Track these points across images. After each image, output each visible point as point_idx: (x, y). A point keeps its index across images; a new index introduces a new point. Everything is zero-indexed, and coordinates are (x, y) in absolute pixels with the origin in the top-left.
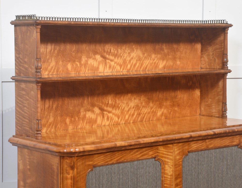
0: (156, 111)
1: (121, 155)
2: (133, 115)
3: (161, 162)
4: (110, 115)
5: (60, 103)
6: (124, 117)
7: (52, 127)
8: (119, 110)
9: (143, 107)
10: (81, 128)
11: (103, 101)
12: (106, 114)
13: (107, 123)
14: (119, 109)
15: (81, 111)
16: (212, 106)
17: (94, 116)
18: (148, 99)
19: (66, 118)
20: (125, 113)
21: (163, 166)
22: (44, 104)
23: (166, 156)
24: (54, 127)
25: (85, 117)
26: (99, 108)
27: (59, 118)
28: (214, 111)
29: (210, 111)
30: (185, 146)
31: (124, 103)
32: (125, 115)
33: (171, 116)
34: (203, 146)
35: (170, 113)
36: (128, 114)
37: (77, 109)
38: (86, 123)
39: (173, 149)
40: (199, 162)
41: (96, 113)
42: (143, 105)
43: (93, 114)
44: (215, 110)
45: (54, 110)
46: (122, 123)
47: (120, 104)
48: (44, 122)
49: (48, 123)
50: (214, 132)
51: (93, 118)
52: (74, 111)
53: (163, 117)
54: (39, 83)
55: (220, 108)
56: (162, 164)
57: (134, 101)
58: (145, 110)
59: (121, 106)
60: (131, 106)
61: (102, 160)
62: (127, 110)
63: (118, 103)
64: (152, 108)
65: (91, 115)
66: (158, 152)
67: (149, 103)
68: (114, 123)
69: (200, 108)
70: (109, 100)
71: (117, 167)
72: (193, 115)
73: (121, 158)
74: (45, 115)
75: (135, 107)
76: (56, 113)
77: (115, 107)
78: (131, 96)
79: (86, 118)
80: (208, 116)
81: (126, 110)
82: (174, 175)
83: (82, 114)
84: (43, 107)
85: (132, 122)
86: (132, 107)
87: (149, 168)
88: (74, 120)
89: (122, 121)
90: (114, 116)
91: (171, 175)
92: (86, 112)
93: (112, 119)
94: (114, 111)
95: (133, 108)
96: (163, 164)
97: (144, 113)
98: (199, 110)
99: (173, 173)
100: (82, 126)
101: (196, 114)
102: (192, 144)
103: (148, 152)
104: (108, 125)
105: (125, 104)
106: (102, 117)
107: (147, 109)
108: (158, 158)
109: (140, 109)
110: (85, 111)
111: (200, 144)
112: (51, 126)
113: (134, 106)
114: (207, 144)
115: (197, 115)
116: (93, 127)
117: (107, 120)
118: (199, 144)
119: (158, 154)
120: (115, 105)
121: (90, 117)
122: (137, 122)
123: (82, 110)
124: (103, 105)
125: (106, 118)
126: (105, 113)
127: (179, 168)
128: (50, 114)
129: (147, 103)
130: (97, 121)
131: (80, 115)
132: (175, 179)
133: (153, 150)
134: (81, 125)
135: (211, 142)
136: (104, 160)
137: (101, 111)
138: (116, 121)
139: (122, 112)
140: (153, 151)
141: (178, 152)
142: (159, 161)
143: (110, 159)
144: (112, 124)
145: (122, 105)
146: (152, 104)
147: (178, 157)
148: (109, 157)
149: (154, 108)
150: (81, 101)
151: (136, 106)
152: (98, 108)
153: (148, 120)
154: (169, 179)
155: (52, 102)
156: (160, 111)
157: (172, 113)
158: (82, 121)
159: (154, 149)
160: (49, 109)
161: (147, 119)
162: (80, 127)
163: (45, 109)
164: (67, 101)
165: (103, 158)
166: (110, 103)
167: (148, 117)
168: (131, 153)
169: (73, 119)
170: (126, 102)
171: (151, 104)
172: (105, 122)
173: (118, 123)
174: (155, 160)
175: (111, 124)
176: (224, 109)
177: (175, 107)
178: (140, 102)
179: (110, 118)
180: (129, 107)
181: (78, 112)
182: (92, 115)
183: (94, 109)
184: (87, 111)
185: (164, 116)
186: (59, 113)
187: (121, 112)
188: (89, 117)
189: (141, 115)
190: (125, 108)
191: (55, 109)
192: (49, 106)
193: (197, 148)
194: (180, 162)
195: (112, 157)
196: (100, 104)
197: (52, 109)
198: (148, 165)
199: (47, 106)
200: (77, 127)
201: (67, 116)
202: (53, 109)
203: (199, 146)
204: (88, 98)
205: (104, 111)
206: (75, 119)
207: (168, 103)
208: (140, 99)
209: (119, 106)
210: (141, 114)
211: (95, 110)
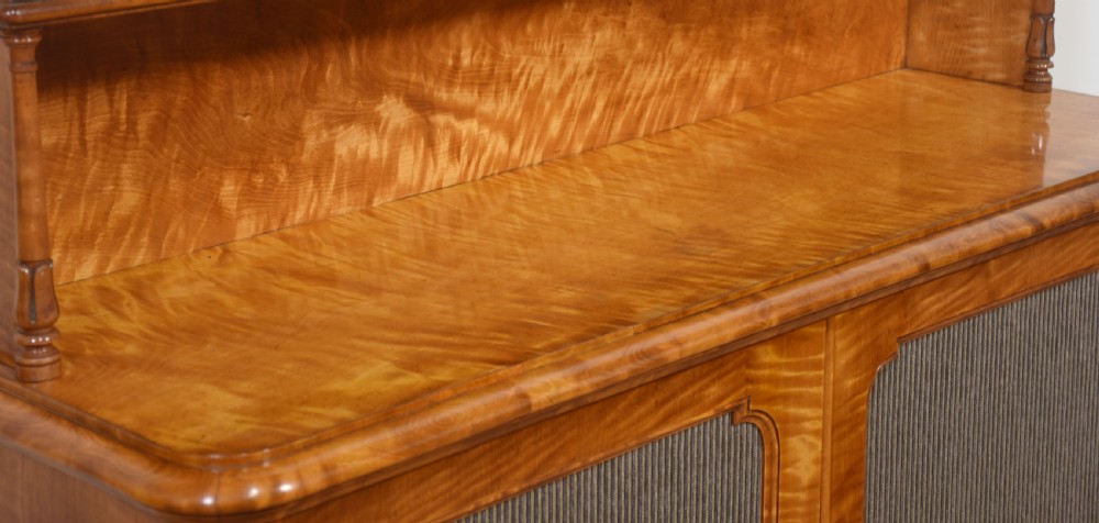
0: (703, 76)
1: (553, 442)
2: (587, 110)
3: (766, 424)
4: (467, 127)
5: (180, 100)
6: (539, 128)
7: (134, 246)
8: (516, 97)
9: (637, 62)
10: (311, 223)
11: (430, 55)
12: (448, 126)
13: (452, 174)
14: (513, 91)
15: (305, 131)
16: (974, 25)
17: (381, 146)
18: (663, 16)
19: (216, 179)
20: (548, 105)
21: (771, 444)
22: (76, 114)
23: (793, 390)
24: (145, 240)
25: (331, 160)
26: (405, 101)
27: (175, 185)
28: (982, 51)
29: (962, 52)
30: (887, 317)
31: (539, 54)
32: (545, 115)
33: (771, 89)
34: (973, 295)
35: (769, 77)
36: (561, 108)
37: (282, 120)
38: (338, 190)
39: (827, 343)
40: (947, 378)
41: (391, 126)
42: (635, 53)
43: (374, 135)
44: (986, 46)
45: (141, 144)
46: (528, 161)
47: (518, 60)
48: (85, 221)
49: (111, 223)
50: (1031, 220)
51: (374, 154)
52: (264, 135)
53: (734, 101)
54: (24, 30)
55: (1020, 39)
56: (771, 436)
57: (594, 38)
58: (647, 79)
59: (527, 71)
60: (577, 66)
61: (442, 494)
62: (557, 91)
63: (511, 60)
64: (680, 62)
65: (366, 145)
66: (749, 380)
67: (669, 36)
68: (487, 167)
69: (908, 32)
70: (459, 50)
71: (528, 507)
72: (873, 72)
73: (552, 456)
74: (88, 182)
75: (595, 72)
76: (155, 156)
77: (494, 81)
78: (579, 13)
79: (336, 161)
80: (948, 75)
81: (551, 90)
82: (827, 485)
83: (311, 143)
84: (70, 133)
85: (578, 148)
86: (583, 68)
87: (698, 471)
88: (264, 183)
89: (532, 149)
90: (486, 131)
91: (812, 486)
92: (334, 131)
93: (476, 147)
94: (488, 106)
95: (589, 73)
96: (775, 436)
97: (644, 93)
98: (903, 40)
99: (822, 470)
100: (311, 211)
101: (888, 63)
102: (922, 299)
103: (701, 390)
104: (455, 181)
105: (547, 59)
106: (422, 145)
107: (656, 72)
108: (752, 407)
109: (622, 73)
110: (330, 127)
111: (959, 287)
112: (128, 237)
113: (592, 62)
114: (992, 280)
115: (892, 67)
116: (377, 202)
117: (452, 160)
118: (954, 291)
119: (750, 387)
120: (493, 70)
121: (359, 153)
122: (605, 146)
123: (312, 121)
124: (426, 78)
125: (443, 146)
126: (440, 119)
127: (853, 436)
128: (118, 168)
129: (660, 40)
130: (396, 174)
131: (302, 149)
132: (831, 499)
133: (726, 373)
134: (309, 208)
135: (1010, 269)
136: (454, 491)
137: (417, 115)
138: (500, 155)
139: (530, 107)
140: (725, 379)
141: (852, 352)
142: (753, 421)
143: (489, 480)
144: (480, 175)
145: (531, 69)
146: (680, 44)
147: (850, 383)
148: (483, 471)
149: (690, 59)
150: (303, 73)
151: (601, 61)
152: (401, 102)
153: (661, 129)
154: (800, 509)
155: (129, 98)
156: (720, 71)
157: (776, 74)
158: (311, 185)
159: (731, 365)
160: (109, 143)
161: (657, 120)
162: (299, 216)
163: (83, 143)
164: (219, 82)
165: (448, 484)
166: (466, 61)
167: (660, 111)
168: (609, 419)
169: (259, 180)
170: (551, 46)
171: (678, 45)
172: (439, 167)
173: (510, 166)
174: (732, 422)
175: (469, 178)
176: (1039, 45)
177: (792, 44)
178: (624, 36)
179: (466, 143)
180: (569, 69)
181: (286, 139)
182: (369, 141)
183: (380, 107)
184: (342, 122)
185: (740, 95)
186: (174, 156)
187: (523, 102)
188: (353, 153)
189: (629, 106)
190: (548, 79)
191: (151, 138)
192: (113, 124)
193: (942, 314)
194: (858, 404)
195: (499, 467)
196: (413, 77)
197: (132, 136)
198: (698, 458)
199: (96, 124)
200: (283, 220)
201: (222, 168)
202: (137, 140)
203: (952, 302)
204: (344, 53)
205: (434, 114)
206: (272, 177)
207: (761, 26)
208: (624, 25)
209: (516, 71)
210: (627, 102)
211: (385, 115)
